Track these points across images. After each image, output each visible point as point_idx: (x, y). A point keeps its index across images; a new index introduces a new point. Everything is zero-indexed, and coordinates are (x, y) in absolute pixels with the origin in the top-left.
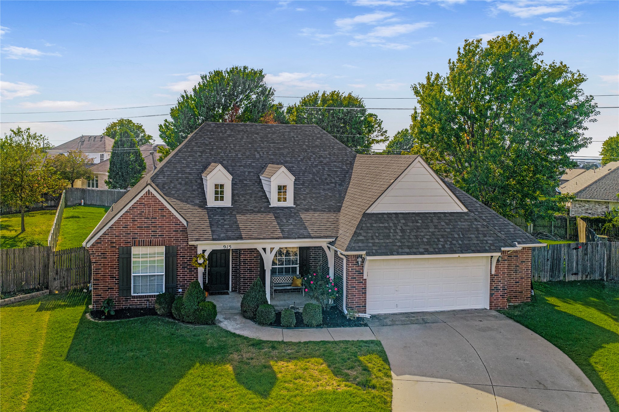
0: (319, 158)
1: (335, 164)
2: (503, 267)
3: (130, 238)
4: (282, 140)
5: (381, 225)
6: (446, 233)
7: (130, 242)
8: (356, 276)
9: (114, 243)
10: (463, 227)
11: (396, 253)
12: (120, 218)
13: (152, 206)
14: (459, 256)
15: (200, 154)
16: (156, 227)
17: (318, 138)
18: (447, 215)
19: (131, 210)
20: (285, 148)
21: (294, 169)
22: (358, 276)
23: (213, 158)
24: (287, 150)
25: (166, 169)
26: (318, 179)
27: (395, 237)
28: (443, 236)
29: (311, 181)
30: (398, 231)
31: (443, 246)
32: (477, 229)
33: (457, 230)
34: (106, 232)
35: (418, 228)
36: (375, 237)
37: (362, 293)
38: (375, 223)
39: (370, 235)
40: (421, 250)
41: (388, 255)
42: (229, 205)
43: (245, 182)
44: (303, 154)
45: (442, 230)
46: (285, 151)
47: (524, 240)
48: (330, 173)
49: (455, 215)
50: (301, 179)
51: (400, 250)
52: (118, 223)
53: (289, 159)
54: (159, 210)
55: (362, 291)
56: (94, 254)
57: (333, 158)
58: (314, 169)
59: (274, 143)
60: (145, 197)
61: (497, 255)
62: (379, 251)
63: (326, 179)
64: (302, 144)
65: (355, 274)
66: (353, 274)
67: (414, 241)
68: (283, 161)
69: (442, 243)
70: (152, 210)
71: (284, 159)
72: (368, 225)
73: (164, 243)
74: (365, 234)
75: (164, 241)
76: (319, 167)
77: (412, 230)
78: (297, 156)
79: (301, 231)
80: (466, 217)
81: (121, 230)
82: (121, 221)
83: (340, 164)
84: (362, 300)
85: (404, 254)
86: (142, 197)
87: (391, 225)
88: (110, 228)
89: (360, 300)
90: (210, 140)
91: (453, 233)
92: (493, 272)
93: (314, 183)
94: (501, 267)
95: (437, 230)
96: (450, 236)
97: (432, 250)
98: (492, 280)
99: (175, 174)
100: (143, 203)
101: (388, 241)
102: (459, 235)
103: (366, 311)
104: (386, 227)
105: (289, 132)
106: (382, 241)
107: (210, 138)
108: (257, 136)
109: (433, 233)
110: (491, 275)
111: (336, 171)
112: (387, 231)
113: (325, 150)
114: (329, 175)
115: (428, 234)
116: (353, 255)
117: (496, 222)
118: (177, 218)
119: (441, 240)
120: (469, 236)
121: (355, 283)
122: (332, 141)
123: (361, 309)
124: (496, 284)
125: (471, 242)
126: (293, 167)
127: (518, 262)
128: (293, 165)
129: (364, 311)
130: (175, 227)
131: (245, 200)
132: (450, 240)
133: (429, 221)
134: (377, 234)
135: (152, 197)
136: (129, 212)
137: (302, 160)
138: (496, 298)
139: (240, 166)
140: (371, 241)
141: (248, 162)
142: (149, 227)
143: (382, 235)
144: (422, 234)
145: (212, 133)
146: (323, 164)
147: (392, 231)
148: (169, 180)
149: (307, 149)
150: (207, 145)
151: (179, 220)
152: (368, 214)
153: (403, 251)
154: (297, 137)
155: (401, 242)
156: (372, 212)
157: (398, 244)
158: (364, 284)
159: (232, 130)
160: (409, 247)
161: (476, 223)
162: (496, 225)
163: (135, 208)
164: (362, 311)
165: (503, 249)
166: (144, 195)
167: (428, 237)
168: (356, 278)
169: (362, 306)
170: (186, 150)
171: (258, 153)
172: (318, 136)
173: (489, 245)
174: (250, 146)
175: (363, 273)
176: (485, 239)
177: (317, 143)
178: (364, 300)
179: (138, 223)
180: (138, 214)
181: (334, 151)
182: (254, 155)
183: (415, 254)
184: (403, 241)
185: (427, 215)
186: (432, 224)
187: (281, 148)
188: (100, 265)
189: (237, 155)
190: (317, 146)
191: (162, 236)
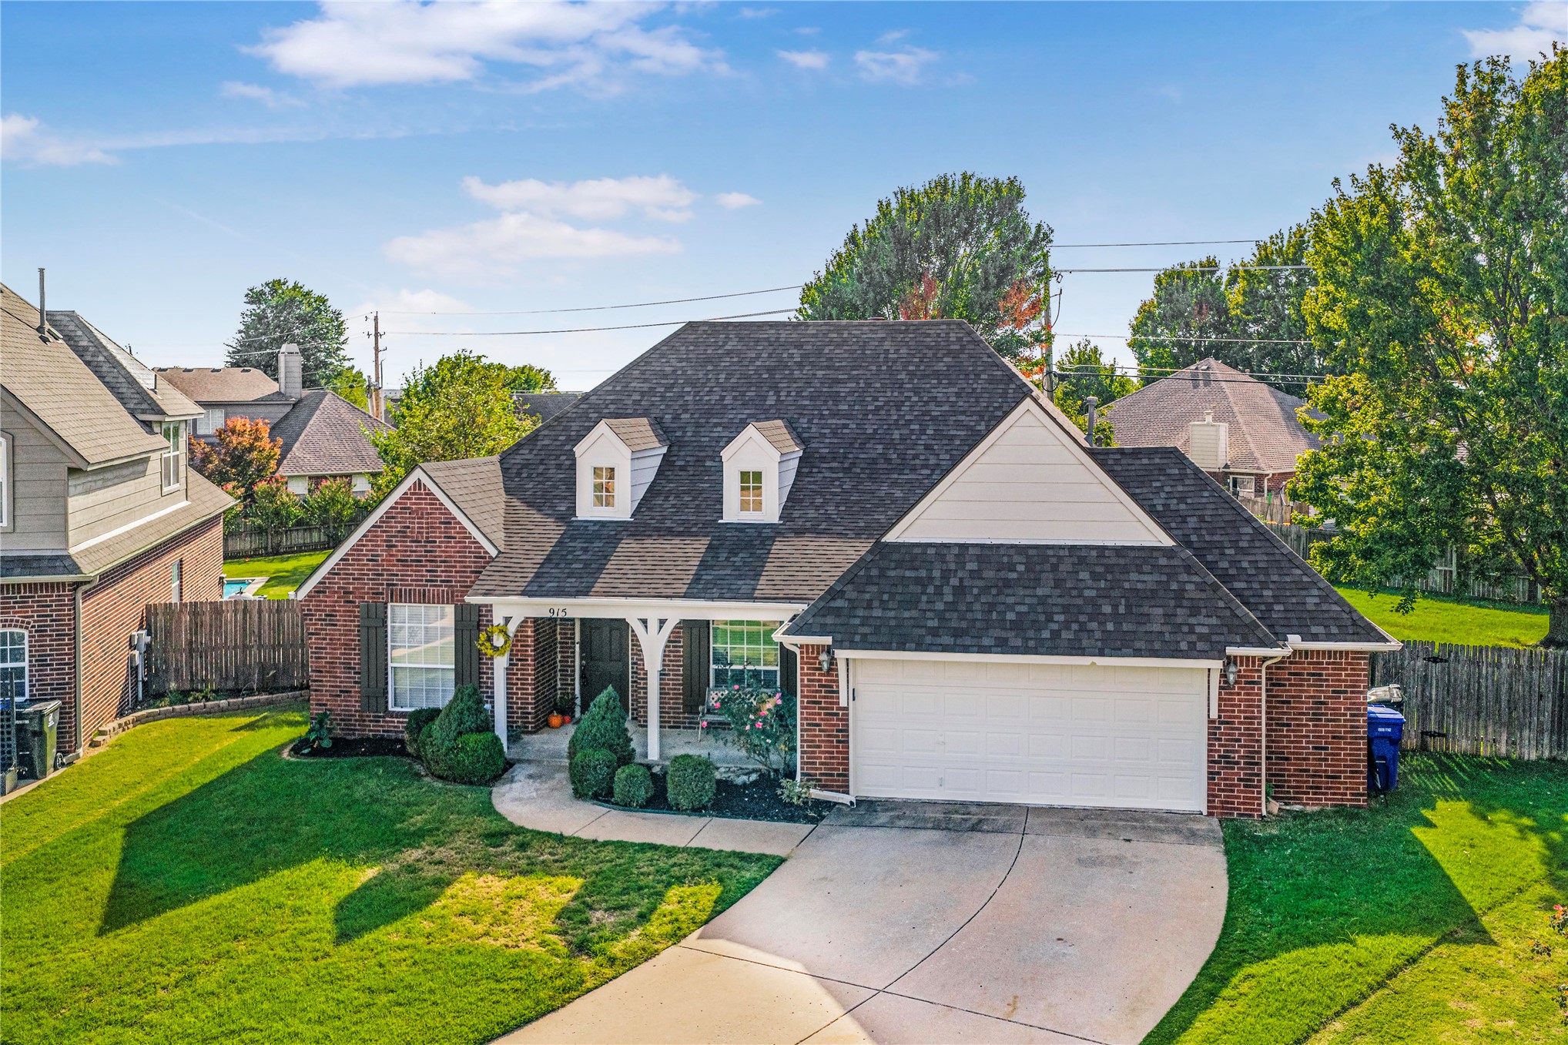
0: (927, 403)
1: (963, 418)
2: (1246, 700)
3: (382, 584)
4: (855, 360)
5: (908, 574)
6: (1080, 601)
7: (382, 594)
8: (820, 697)
9: (351, 593)
10: (1139, 586)
11: (913, 646)
12: (360, 540)
13: (428, 514)
14: (1093, 664)
15: (639, 398)
16: (436, 561)
17: (949, 353)
18: (1107, 553)
19: (384, 522)
20: (851, 379)
21: (845, 431)
22: (825, 697)
23: (662, 407)
24: (854, 385)
26: (895, 456)
27: (929, 606)
28: (1066, 609)
29: (874, 461)
30: (947, 590)
31: (1056, 634)
32: (1180, 594)
33: (1115, 593)
34: (333, 569)
35: (1008, 584)
36: (876, 604)
37: (838, 742)
38: (895, 569)
39: (867, 596)
40: (986, 642)
41: (890, 649)
42: (627, 516)
43: (708, 463)
44: (889, 394)
45: (1074, 593)
46: (843, 390)
48: (933, 442)
49: (1132, 554)
50: (851, 456)
51: (928, 639)
52: (358, 550)
53: (846, 407)
54: (440, 523)
55: (838, 736)
56: (312, 615)
57: (961, 404)
58: (896, 432)
59: (828, 368)
60: (412, 494)
61: (1217, 665)
62: (871, 639)
63: (915, 457)
64: (900, 368)
65: (817, 691)
66: (813, 692)
67: (979, 616)
68: (827, 412)
69: (1055, 627)
70: (427, 523)
71: (834, 408)
72: (874, 572)
73: (452, 596)
74: (854, 595)
75: (453, 592)
76: (912, 427)
77: (985, 590)
78: (870, 399)
80: (1163, 561)
81: (364, 565)
82: (364, 545)
83: (974, 418)
84: (838, 758)
85: (934, 648)
86: (406, 493)
87: (937, 574)
88: (342, 560)
89: (833, 758)
90: (679, 365)
91: (1100, 601)
92: (1214, 715)
93: (879, 466)
94: (1239, 700)
95: (1058, 592)
96: (1089, 609)
97: (1019, 642)
98: (1212, 735)
100: (409, 508)
101: (907, 614)
102: (1115, 607)
103: (848, 786)
104: (918, 581)
105: (883, 339)
106: (892, 614)
107: (680, 360)
108: (795, 351)
109: (1043, 601)
110: (1211, 722)
111: (952, 438)
112: (919, 589)
113: (951, 384)
114: (928, 447)
115: (1027, 600)
116: (813, 646)
117: (1275, 578)
118: (477, 543)
119: (1056, 618)
120: (1145, 610)
121: (820, 714)
122: (985, 359)
123: (835, 781)
124: (1225, 746)
125: (1143, 629)
126: (845, 426)
127: (1323, 691)
128: (848, 422)
129: (842, 786)
130: (475, 562)
131: (673, 506)
132: (1082, 618)
133: (1047, 567)
134: (886, 597)
135: (427, 494)
136: (379, 527)
137: (878, 408)
138: (1225, 785)
139: (716, 425)
140: (860, 612)
141: (740, 416)
142: (421, 561)
143: (898, 597)
144: (1011, 600)
145: (692, 348)
146: (928, 418)
147: (931, 590)
149: (906, 381)
150: (665, 376)
151: (482, 547)
152: (887, 544)
153: (938, 641)
154: (897, 351)
155: (942, 619)
156: (900, 540)
157: (930, 623)
158: (842, 720)
159: (741, 339)
160: (957, 633)
161: (1184, 577)
162: (1271, 586)
163: (393, 518)
164: (838, 786)
165: (1231, 651)
166: (410, 489)
167: (1024, 609)
168: (820, 703)
169: (838, 775)
170: (610, 388)
171: (777, 393)
172: (952, 347)
173: (1194, 638)
174: (766, 376)
175: (838, 692)
176: (1192, 620)
177: (940, 366)
178: (843, 758)
179: (399, 551)
180: (399, 532)
181: (975, 386)
182: (765, 398)
183: (966, 649)
184: (947, 615)
185: (1050, 552)
186: (1051, 576)
187: (838, 381)
188: (325, 639)
189: (723, 398)
190: (937, 374)
191: (448, 581)
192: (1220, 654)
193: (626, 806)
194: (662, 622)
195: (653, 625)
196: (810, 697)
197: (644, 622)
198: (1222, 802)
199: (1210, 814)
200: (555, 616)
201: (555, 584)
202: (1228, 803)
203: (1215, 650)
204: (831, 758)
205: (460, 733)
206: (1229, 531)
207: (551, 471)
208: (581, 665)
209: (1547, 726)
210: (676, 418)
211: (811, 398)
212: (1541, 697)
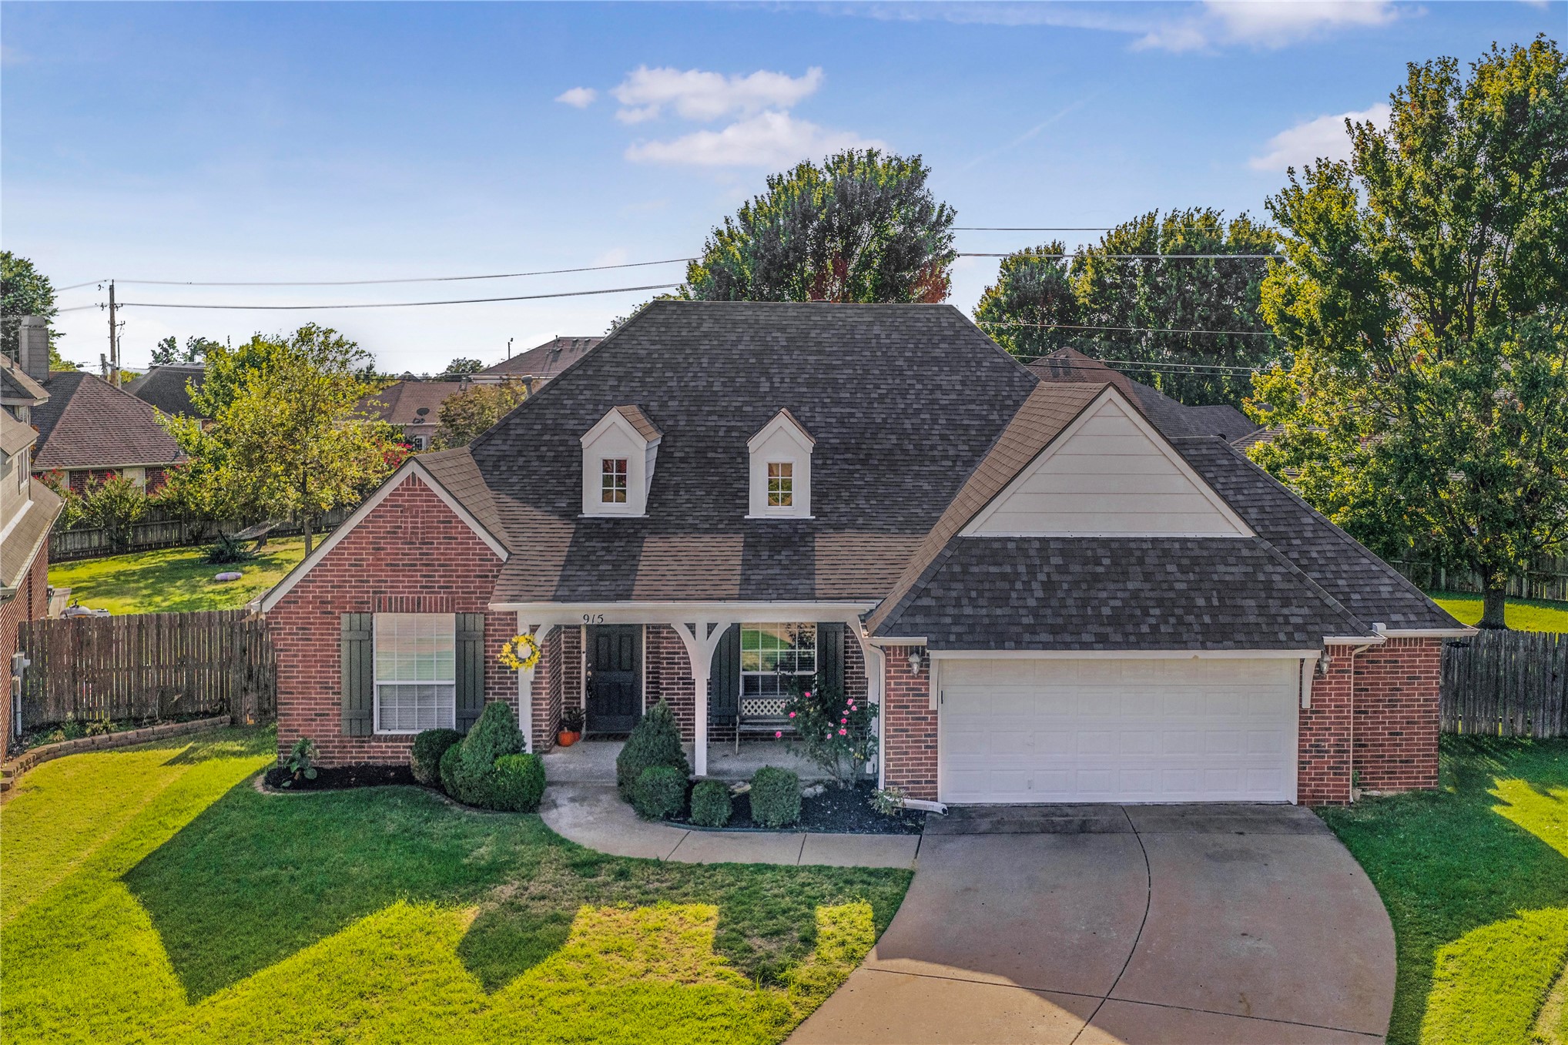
0: (932, 391)
1: (973, 407)
2: (1336, 689)
3: (368, 592)
4: (845, 344)
5: (993, 569)
6: (1172, 595)
7: (368, 603)
8: (907, 701)
9: (328, 602)
10: (1228, 578)
11: (1013, 644)
12: (341, 542)
13: (422, 512)
14: (1196, 657)
15: (616, 383)
16: (433, 565)
17: (944, 339)
18: (1189, 545)
19: (370, 522)
20: (846, 364)
21: (852, 420)
22: (912, 701)
23: (645, 393)
24: (851, 371)
25: (518, 421)
26: (911, 447)
27: (1021, 603)
28: (1160, 602)
29: (891, 452)
30: (1035, 585)
31: (1155, 628)
32: (1268, 586)
33: (1207, 585)
34: (307, 576)
35: (1096, 578)
36: (965, 601)
37: (926, 747)
38: (977, 565)
39: (954, 594)
40: (1086, 638)
41: (989, 648)
42: (641, 513)
43: (710, 455)
44: (890, 381)
45: (1165, 586)
46: (841, 376)
47: (1413, 618)
48: (948, 432)
49: (1214, 545)
50: (864, 446)
51: (1027, 637)
52: (338, 554)
53: (848, 395)
54: (439, 522)
55: (926, 741)
56: (280, 629)
57: (968, 392)
58: (907, 421)
59: (820, 352)
60: (403, 490)
61: (1312, 655)
62: (966, 638)
63: (933, 447)
64: (896, 354)
65: (904, 695)
66: (900, 695)
67: (1075, 613)
68: (828, 400)
69: (1153, 621)
70: (422, 523)
71: (835, 395)
72: (957, 569)
73: (453, 605)
74: (940, 593)
75: (453, 600)
76: (922, 416)
77: (1076, 584)
78: (871, 386)
79: (793, 582)
80: (1245, 553)
81: (346, 570)
82: (345, 549)
83: (985, 407)
84: (927, 764)
85: (1033, 646)
86: (397, 489)
87: (1022, 569)
88: (318, 565)
89: (922, 764)
90: (653, 347)
91: (1192, 594)
92: (1306, 705)
93: (897, 457)
94: (1330, 689)
95: (1148, 586)
96: (1183, 602)
97: (1119, 638)
98: (1304, 725)
99: (535, 432)
100: (400, 506)
101: (999, 612)
102: (1208, 599)
103: (936, 794)
104: (1004, 576)
105: (871, 324)
106: (984, 612)
107: (654, 342)
108: (779, 334)
109: (1135, 595)
110: (1302, 711)
111: (967, 427)
112: (1006, 586)
113: (953, 372)
114: (943, 437)
115: (1119, 594)
116: (901, 647)
117: (1345, 567)
118: (484, 544)
119: (1152, 612)
120: (1239, 602)
121: (907, 719)
122: (983, 346)
123: (923, 788)
124: (1316, 735)
125: (1239, 620)
126: (852, 415)
127: (1398, 678)
128: (853, 410)
129: (929, 794)
130: (480, 565)
131: (688, 501)
132: (1178, 611)
133: (1133, 560)
134: (974, 594)
135: (423, 490)
136: (365, 527)
137: (882, 397)
138: (1316, 774)
139: (710, 413)
140: (950, 611)
141: (734, 404)
142: (415, 565)
143: (987, 594)
144: (1104, 595)
145: (663, 329)
146: (937, 407)
147: (1019, 585)
148: (516, 448)
149: (905, 368)
150: (640, 360)
151: (489, 549)
152: (964, 539)
153: (1037, 638)
154: (888, 336)
155: (1036, 616)
156: (977, 535)
157: (1025, 621)
158: (930, 724)
159: (717, 321)
160: (1054, 630)
161: (1269, 568)
162: (1344, 575)
163: (381, 517)
164: (925, 794)
165: (1328, 640)
166: (402, 484)
167: (1118, 603)
168: (907, 707)
169: (926, 782)
170: (581, 372)
171: (770, 379)
172: (946, 333)
173: (1290, 629)
174: (753, 361)
175: (927, 695)
176: (1286, 611)
177: (937, 353)
178: (932, 764)
179: (388, 554)
180: (388, 532)
181: (979, 373)
182: (757, 385)
183: (1067, 646)
184: (1042, 612)
185: (1133, 545)
186: (1139, 569)
187: (834, 367)
188: (295, 656)
189: (711, 385)
190: (936, 361)
191: (447, 587)
192: (1319, 643)
193: (706, 825)
194: (711, 627)
195: (701, 630)
196: (898, 701)
197: (691, 627)
198: (1311, 791)
199: (1301, 803)
200: (590, 622)
201: (589, 588)
202: (1318, 791)
203: (1313, 640)
204: (918, 765)
205: (496, 756)
206: (1292, 521)
207: (533, 464)
208: (587, 677)
209: (1558, 704)
210: (663, 405)
211: (808, 385)
212: (1554, 676)
